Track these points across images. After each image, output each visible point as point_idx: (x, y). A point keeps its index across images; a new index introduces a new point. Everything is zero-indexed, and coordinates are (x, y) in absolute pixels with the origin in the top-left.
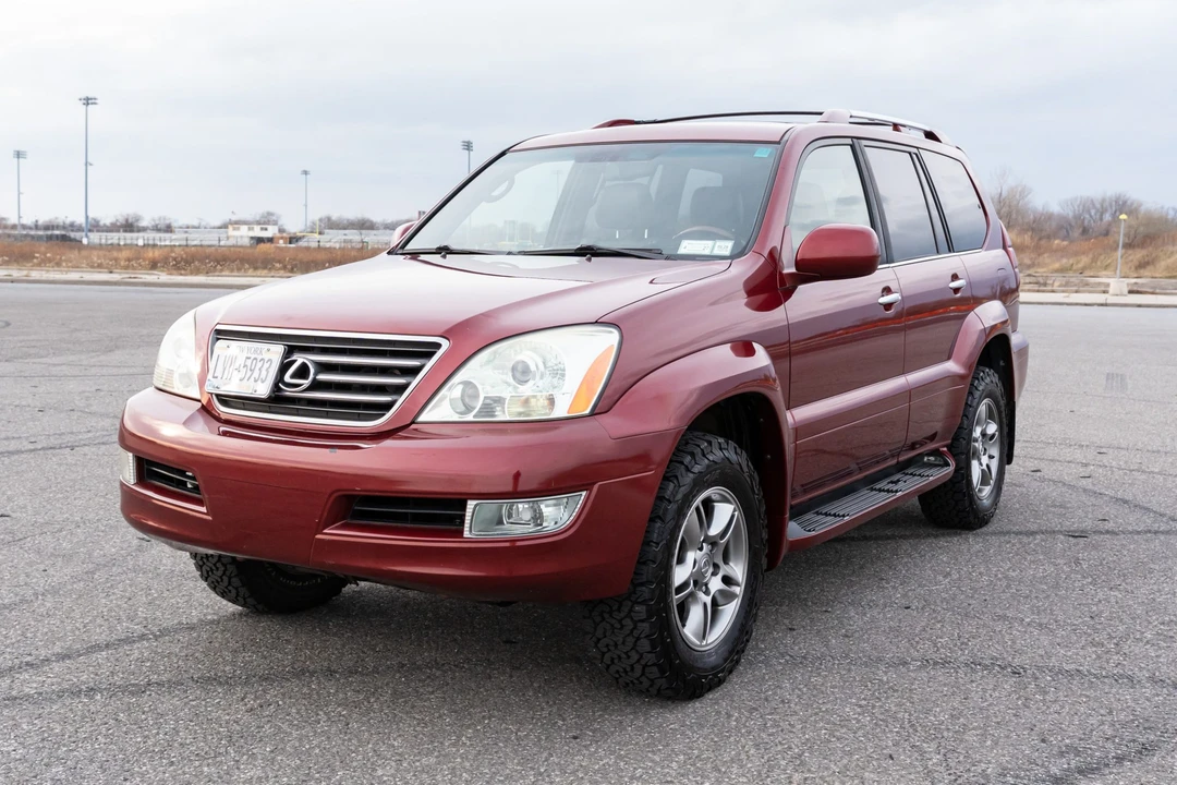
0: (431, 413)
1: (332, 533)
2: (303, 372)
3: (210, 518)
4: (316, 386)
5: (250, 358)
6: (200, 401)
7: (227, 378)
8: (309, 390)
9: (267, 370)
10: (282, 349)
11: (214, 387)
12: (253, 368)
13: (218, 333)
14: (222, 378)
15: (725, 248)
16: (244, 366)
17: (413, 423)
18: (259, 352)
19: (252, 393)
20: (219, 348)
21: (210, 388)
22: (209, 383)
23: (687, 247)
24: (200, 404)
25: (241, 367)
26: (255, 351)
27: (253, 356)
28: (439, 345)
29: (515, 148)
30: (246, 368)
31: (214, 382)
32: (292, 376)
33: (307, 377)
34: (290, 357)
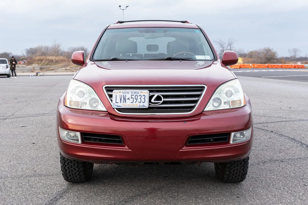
0: (208, 108)
1: (185, 149)
2: (159, 98)
3: (130, 150)
4: (164, 103)
5: (134, 95)
6: (107, 112)
7: (123, 103)
8: (161, 104)
9: (144, 99)
10: (148, 92)
11: (117, 106)
12: (136, 98)
13: (106, 88)
14: (121, 103)
15: (208, 57)
16: (132, 98)
17: (203, 111)
18: (137, 93)
19: (139, 107)
20: (115, 93)
21: (116, 107)
22: (114, 105)
23: (198, 57)
24: (107, 113)
25: (130, 99)
26: (135, 93)
27: (135, 95)
28: (204, 87)
29: (108, 28)
30: (133, 99)
31: (117, 104)
32: (154, 100)
33: (161, 100)
34: (151, 94)
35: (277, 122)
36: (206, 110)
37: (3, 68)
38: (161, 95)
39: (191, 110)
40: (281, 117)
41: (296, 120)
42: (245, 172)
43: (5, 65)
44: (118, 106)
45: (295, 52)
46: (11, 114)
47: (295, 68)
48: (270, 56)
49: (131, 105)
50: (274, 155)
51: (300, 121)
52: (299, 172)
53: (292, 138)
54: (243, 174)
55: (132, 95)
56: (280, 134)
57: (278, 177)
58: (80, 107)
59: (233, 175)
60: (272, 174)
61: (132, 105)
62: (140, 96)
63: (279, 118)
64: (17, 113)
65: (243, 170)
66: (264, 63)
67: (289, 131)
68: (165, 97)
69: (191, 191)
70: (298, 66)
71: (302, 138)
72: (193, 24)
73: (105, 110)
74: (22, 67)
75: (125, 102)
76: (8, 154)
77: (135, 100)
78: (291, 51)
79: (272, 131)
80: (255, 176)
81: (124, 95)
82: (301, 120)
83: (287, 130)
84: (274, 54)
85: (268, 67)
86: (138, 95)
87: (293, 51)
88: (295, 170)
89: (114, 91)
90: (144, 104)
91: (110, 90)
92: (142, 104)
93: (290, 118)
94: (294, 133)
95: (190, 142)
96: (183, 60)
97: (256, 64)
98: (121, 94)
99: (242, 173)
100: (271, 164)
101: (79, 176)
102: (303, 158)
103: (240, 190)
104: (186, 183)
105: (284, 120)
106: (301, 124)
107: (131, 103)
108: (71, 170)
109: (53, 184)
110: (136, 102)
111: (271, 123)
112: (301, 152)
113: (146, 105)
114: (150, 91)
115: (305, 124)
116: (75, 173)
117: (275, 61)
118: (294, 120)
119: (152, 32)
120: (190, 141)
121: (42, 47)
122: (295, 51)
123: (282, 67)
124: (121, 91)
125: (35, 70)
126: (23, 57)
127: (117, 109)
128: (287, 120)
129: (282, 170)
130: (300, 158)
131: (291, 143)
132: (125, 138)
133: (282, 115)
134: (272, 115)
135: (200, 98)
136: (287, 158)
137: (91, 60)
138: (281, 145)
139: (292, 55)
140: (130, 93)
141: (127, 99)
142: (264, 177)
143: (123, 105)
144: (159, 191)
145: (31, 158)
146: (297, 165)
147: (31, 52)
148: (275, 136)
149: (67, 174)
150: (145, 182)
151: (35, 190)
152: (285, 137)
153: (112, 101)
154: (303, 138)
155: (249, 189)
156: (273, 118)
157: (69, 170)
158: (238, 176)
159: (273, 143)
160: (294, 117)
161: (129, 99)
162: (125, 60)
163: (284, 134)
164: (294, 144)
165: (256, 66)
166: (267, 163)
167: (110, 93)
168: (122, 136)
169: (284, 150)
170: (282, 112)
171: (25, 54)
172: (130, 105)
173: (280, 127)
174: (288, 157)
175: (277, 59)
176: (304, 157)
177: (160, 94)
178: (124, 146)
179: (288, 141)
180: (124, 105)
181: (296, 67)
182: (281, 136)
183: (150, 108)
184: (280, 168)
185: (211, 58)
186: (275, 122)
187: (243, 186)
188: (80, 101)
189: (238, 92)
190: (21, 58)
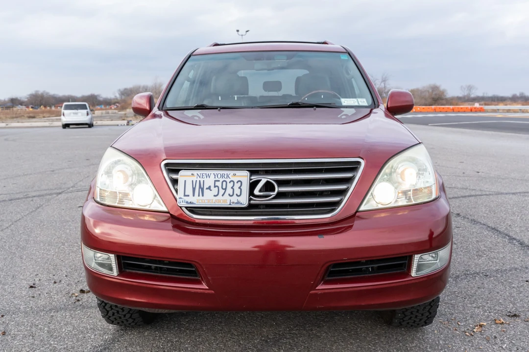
0: (367, 205)
1: (322, 289)
2: (268, 187)
3: (211, 292)
5: (219, 181)
6: (168, 213)
7: (199, 196)
8: (274, 198)
9: (240, 188)
10: (248, 173)
11: (187, 202)
12: (224, 187)
13: (166, 165)
14: (194, 196)
15: (363, 102)
16: (215, 187)
17: (357, 212)
18: (226, 176)
19: (230, 204)
20: (183, 176)
21: (184, 203)
22: (181, 200)
23: (345, 102)
24: (168, 215)
25: (212, 188)
26: (222, 176)
27: (221, 180)
28: (359, 163)
29: (194, 54)
30: (217, 188)
31: (187, 199)
32: (260, 191)
33: (273, 190)
34: (255, 178)
35: (463, 197)
36: (362, 208)
37: (82, 115)
38: (274, 180)
39: (333, 210)
40: (467, 189)
41: (491, 193)
42: (432, 314)
43: (85, 111)
44: (189, 202)
45: (470, 90)
46: (72, 185)
47: (471, 111)
48: (438, 96)
49: (214, 201)
50: (469, 262)
51: (496, 194)
52: (521, 301)
53: (492, 227)
54: (428, 318)
55: (215, 181)
56: (472, 220)
57: (485, 311)
58: (118, 203)
59: (410, 318)
60: (474, 305)
61: (216, 201)
62: (232, 183)
63: (465, 191)
64: (81, 183)
65: (429, 311)
66: (430, 105)
67: (484, 213)
68: (281, 183)
69: (333, 346)
70: (475, 108)
71: (509, 228)
72: (336, 45)
73: (165, 209)
74: (113, 113)
75: (203, 196)
76: (39, 260)
77: (222, 192)
78: (465, 89)
79: (458, 214)
80: (445, 309)
81: (200, 181)
82: (499, 194)
83: (482, 211)
84: (443, 92)
85: (435, 111)
86: (228, 180)
87: (466, 89)
88: (513, 295)
89: (181, 173)
90: (240, 199)
91: (174, 169)
92: (234, 199)
93: (480, 190)
94: (494, 217)
95: (332, 274)
96: (318, 106)
97: (418, 107)
98: (194, 179)
99: (427, 316)
100: (467, 281)
101: (133, 320)
102: (520, 268)
103: (423, 346)
104: (324, 326)
105: (473, 193)
106: (500, 201)
107: (215, 196)
108: (116, 312)
109: (91, 329)
110: (223, 195)
111: (454, 200)
112: (514, 257)
113: (244, 201)
114: (252, 173)
115: (507, 200)
116: (125, 316)
117: (444, 102)
118: (488, 193)
119: (267, 59)
120: (331, 271)
121: (140, 87)
122: (470, 88)
123: (455, 110)
124: (195, 172)
125: (127, 117)
126: (116, 101)
127: (186, 208)
128: (477, 193)
129: (489, 296)
130: (516, 269)
131: (493, 236)
132: (202, 267)
133: (468, 185)
134: (454, 185)
135: (351, 185)
136: (492, 267)
137: (161, 109)
138: (477, 241)
139: (466, 94)
140: (212, 176)
141: (207, 189)
142: (461, 313)
143: (198, 201)
144: (275, 345)
145: (72, 269)
146: (513, 284)
147: (126, 93)
148: (464, 224)
149: (110, 317)
150: (252, 323)
151: (54, 344)
152: (481, 226)
153: (177, 191)
154: (511, 228)
155: (439, 342)
156: (456, 190)
157: (113, 310)
158: (420, 321)
159: (464, 237)
160: (487, 188)
161: (209, 188)
162: (216, 108)
163: (479, 220)
164: (498, 238)
165: (419, 109)
166: (462, 279)
167: (174, 176)
168: (196, 264)
169: (485, 250)
170: (466, 179)
171: (118, 96)
172: (212, 200)
173: (470, 207)
174: (494, 267)
175: (446, 99)
176: (521, 265)
177: (271, 178)
178: (199, 283)
179: (487, 234)
180: (200, 201)
181: (473, 110)
182: (474, 224)
183: (251, 206)
184: (485, 292)
185: (368, 103)
186: (459, 197)
187: (427, 334)
188: (118, 192)
189: (425, 170)
190: (113, 101)
